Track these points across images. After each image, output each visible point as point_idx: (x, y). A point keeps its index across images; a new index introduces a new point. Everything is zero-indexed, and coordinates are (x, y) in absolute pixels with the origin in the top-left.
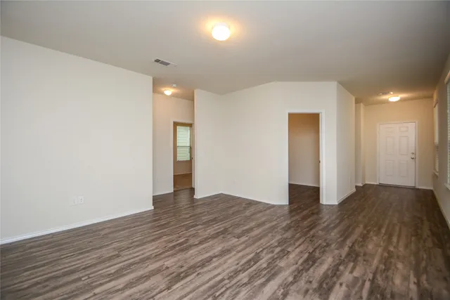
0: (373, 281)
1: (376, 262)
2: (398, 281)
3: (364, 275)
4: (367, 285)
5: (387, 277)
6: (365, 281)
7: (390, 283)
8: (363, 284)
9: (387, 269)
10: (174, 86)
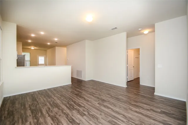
10: (140, 29)
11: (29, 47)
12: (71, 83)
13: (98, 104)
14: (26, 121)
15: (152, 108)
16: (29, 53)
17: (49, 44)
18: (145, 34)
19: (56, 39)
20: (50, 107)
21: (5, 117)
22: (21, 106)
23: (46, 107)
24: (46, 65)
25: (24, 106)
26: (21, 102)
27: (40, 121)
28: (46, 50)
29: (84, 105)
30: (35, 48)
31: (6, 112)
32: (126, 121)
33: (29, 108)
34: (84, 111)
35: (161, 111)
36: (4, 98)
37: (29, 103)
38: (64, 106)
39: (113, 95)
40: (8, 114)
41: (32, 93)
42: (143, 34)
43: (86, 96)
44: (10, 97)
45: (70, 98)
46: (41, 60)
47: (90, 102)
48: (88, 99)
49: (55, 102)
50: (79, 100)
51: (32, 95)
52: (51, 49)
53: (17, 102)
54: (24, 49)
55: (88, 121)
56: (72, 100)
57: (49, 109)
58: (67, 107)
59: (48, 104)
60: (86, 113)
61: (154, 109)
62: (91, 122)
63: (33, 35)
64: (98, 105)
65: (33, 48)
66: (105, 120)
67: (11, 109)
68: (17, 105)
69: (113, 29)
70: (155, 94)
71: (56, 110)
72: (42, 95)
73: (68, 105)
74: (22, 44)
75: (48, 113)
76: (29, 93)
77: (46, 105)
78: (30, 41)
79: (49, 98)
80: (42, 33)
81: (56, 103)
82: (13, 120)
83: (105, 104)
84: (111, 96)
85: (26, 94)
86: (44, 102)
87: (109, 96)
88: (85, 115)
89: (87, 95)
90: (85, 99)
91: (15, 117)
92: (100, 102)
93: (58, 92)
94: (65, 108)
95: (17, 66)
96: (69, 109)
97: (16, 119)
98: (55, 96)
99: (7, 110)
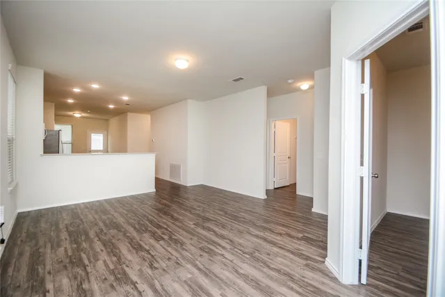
0: (85, 267)
1: (95, 287)
2: (65, 281)
3: (94, 266)
4: (86, 262)
5: (76, 278)
6: (90, 263)
7: (70, 275)
8: (89, 260)
9: (80, 286)
10: (290, 81)
11: (71, 113)
12: (155, 190)
13: (194, 224)
14: (59, 246)
15: (289, 231)
16: (70, 126)
17: (111, 106)
18: (302, 90)
19: (125, 98)
20: (104, 228)
21: (22, 241)
22: (51, 225)
23: (96, 228)
24: (107, 152)
25: (57, 225)
26: (50, 220)
27: (82, 247)
28: (107, 120)
29: (167, 225)
30: (84, 115)
31: (24, 235)
32: (231, 249)
33: (65, 229)
34: (164, 234)
35: (304, 236)
36: (19, 213)
37: (66, 222)
38: (130, 227)
39: (229, 212)
40: (28, 236)
41: (73, 207)
42: (299, 90)
43: (178, 213)
44: (29, 212)
45: (145, 216)
46: (97, 140)
47: (181, 222)
48: (178, 216)
49: (115, 220)
50: (160, 219)
51: (72, 210)
52: (117, 118)
53: (43, 220)
54: (59, 118)
55: (166, 247)
56: (148, 218)
57: (102, 230)
58: (135, 228)
59: (101, 224)
60: (166, 237)
61: (293, 233)
62: (169, 249)
63: (77, 90)
64: (193, 226)
65: (77, 115)
66: (195, 247)
67: (32, 230)
68: (43, 225)
69: (235, 80)
70: (313, 210)
71: (113, 232)
72: (92, 209)
73: (137, 226)
74: (55, 106)
75: (97, 236)
76: (67, 206)
77: (96, 224)
78: (70, 101)
79: (105, 214)
80: (95, 86)
81: (115, 223)
82: (36, 244)
83: (208, 225)
84: (226, 213)
85: (62, 207)
86: (93, 220)
87: (220, 212)
88: (163, 239)
89: (179, 210)
90: (172, 217)
91: (40, 240)
92: (200, 221)
93: (124, 205)
94: (131, 229)
95: (45, 153)
96: (138, 231)
97: (41, 243)
98: (116, 212)
99: (26, 231)
